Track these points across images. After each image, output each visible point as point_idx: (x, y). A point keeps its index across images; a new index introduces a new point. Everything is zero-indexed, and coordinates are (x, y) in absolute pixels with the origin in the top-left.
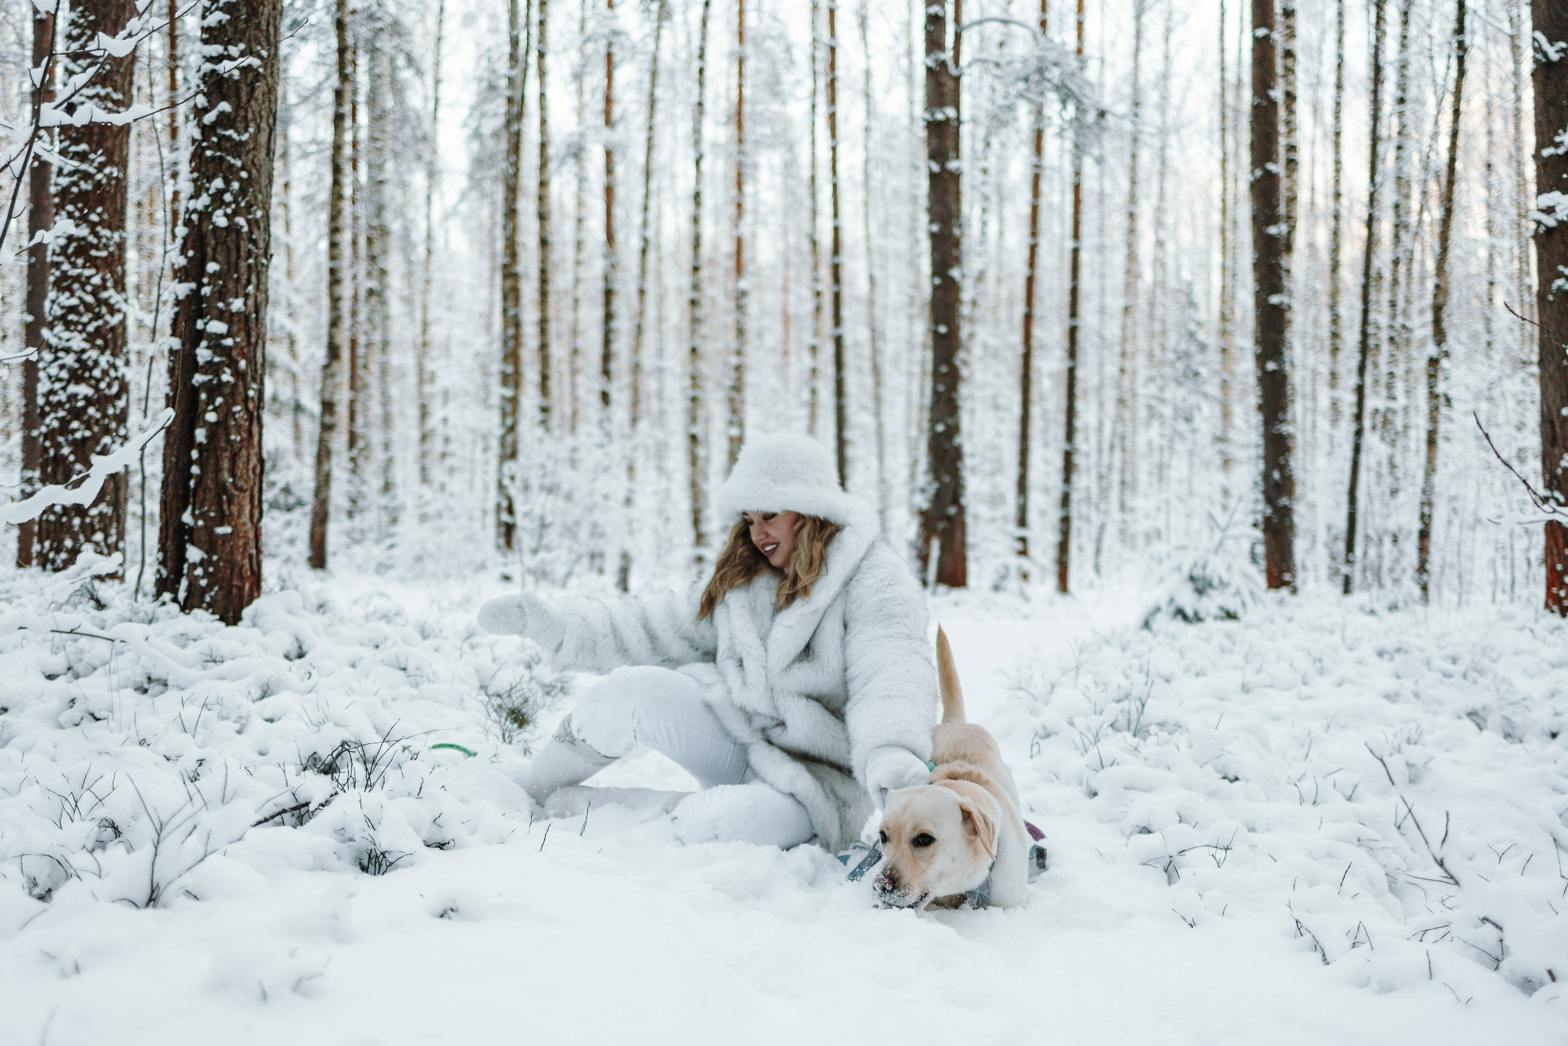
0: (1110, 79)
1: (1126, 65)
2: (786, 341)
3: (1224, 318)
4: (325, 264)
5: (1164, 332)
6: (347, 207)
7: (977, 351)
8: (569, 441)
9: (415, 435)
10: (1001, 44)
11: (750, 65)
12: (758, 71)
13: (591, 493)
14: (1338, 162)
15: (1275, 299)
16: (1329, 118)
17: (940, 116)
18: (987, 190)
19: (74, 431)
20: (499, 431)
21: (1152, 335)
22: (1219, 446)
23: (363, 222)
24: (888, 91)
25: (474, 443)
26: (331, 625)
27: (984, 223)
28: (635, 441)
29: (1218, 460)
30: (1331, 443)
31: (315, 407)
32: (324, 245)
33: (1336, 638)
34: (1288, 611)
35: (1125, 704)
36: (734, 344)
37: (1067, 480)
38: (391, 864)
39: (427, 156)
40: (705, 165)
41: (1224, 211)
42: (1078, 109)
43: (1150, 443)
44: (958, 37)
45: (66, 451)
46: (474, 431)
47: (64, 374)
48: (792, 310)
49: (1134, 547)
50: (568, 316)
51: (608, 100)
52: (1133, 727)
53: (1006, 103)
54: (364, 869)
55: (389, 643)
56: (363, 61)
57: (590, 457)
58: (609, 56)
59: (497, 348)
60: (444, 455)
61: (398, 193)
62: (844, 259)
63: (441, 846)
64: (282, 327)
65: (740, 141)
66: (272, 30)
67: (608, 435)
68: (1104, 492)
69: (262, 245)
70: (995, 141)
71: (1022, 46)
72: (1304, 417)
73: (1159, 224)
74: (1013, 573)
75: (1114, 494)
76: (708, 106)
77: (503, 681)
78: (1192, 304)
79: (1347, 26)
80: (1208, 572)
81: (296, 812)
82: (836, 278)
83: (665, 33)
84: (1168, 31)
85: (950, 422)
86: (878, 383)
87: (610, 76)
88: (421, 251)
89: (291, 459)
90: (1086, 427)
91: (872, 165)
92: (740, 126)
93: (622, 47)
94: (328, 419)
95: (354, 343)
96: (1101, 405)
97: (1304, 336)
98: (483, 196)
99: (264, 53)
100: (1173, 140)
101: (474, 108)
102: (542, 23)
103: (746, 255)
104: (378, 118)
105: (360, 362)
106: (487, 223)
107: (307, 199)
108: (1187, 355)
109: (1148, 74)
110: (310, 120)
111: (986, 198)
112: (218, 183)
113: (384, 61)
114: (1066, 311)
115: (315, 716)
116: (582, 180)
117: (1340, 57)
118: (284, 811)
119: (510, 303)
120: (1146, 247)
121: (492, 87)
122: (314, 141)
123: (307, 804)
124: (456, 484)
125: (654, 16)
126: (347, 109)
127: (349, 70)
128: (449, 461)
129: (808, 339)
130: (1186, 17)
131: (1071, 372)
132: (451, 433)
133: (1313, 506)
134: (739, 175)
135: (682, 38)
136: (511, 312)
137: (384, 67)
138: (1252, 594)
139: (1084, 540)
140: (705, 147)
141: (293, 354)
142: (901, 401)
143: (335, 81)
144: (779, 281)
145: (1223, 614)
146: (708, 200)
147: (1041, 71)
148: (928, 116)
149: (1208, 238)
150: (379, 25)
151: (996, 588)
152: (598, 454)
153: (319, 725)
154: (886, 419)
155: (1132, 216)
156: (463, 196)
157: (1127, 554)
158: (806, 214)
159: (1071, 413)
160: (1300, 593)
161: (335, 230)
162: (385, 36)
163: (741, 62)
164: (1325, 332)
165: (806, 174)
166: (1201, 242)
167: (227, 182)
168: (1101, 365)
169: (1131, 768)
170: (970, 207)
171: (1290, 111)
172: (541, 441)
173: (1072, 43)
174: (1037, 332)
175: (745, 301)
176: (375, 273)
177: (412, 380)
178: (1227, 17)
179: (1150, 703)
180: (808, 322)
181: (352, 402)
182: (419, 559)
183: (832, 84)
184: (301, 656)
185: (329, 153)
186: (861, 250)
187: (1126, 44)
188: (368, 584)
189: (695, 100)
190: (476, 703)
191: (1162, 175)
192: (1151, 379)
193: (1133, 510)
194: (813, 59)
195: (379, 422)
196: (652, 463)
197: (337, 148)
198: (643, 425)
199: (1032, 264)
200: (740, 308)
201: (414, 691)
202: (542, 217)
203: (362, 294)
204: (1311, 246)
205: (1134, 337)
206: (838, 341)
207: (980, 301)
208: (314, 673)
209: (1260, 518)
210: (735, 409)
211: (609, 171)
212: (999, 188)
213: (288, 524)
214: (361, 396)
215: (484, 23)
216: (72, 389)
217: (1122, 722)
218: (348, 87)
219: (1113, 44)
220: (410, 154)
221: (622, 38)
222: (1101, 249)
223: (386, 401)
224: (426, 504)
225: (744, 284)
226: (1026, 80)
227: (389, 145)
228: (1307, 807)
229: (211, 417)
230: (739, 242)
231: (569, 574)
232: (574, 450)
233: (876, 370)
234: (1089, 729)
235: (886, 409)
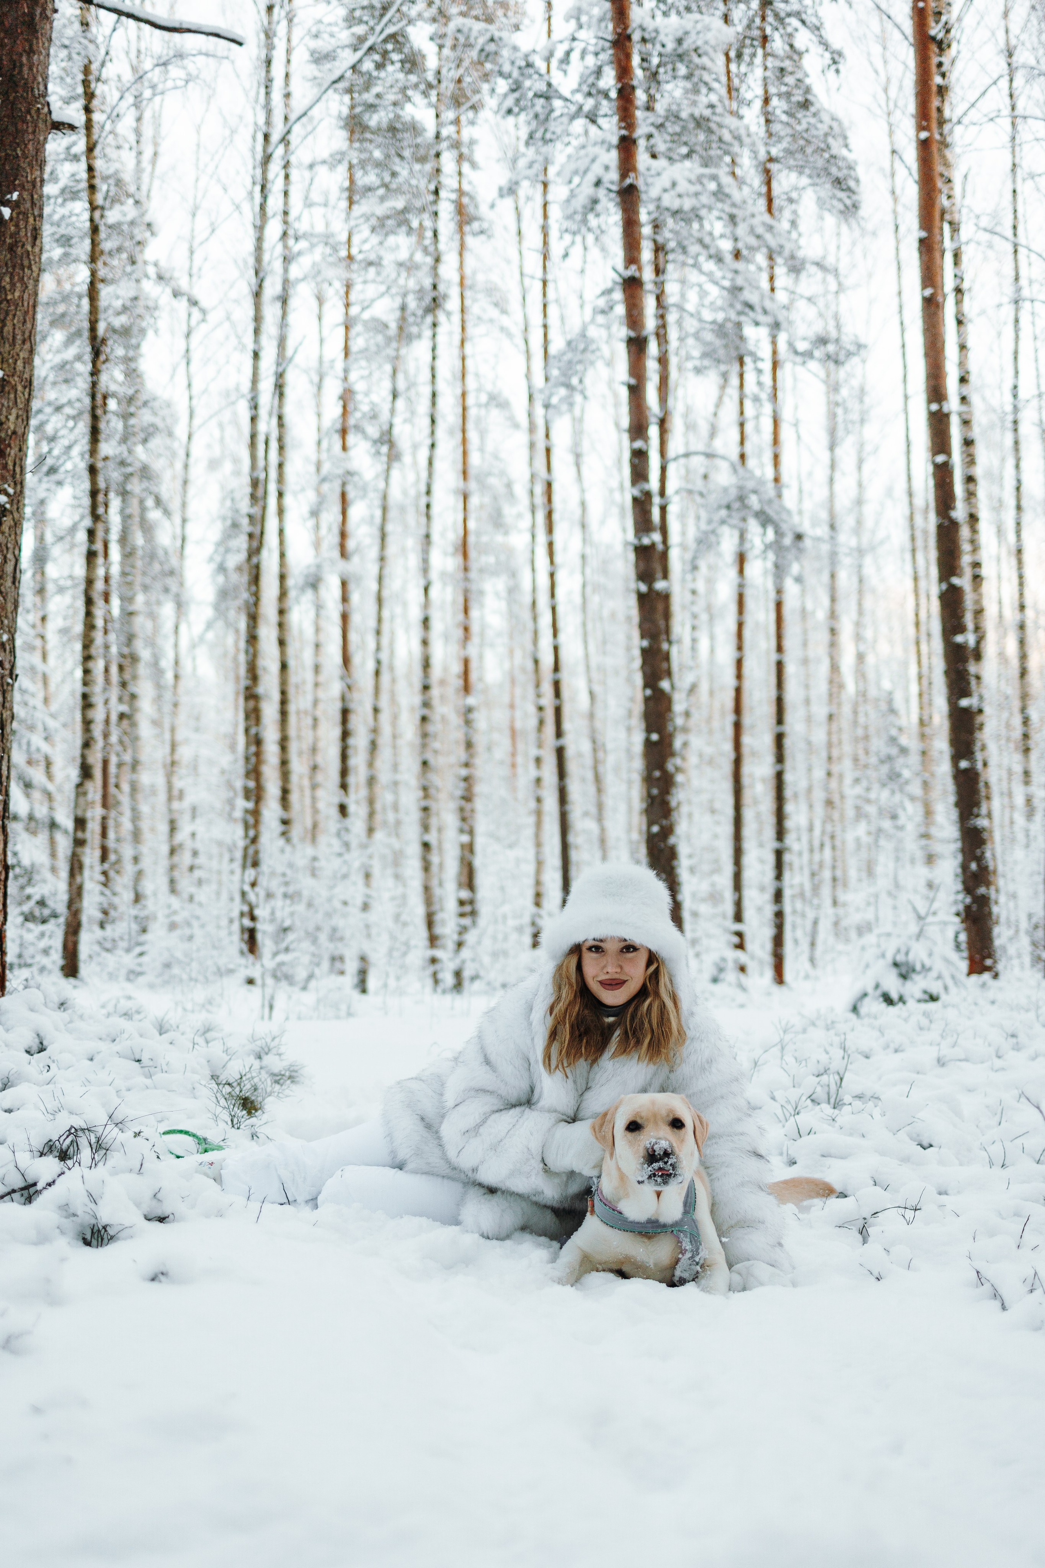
0: (807, 505)
1: (822, 493)
2: (513, 754)
3: (922, 723)
4: (79, 688)
5: (866, 738)
6: (98, 637)
7: (693, 760)
8: (310, 851)
9: (165, 849)
10: (705, 477)
11: (474, 501)
12: (482, 506)
13: (330, 900)
14: (1021, 577)
15: (964, 703)
16: (1011, 537)
17: (646, 541)
18: (695, 609)
20: (241, 844)
21: (856, 740)
22: (924, 842)
23: (114, 650)
24: (603, 522)
25: (221, 856)
26: (71, 1022)
27: (694, 640)
28: (369, 851)
29: (920, 855)
30: (1027, 836)
31: (68, 823)
32: (79, 673)
33: (1032, 1015)
34: (991, 994)
35: (825, 1078)
36: (462, 755)
37: (779, 876)
38: (112, 1238)
39: (174, 588)
40: (434, 592)
41: (917, 624)
42: (776, 532)
43: (858, 840)
44: (663, 469)
46: (220, 844)
48: (518, 725)
49: (848, 941)
50: (308, 735)
51: (343, 535)
52: (832, 1100)
53: (710, 528)
54: (87, 1243)
55: (125, 1036)
56: (115, 503)
57: (330, 865)
58: (343, 495)
59: (240, 767)
60: (191, 868)
61: (149, 625)
62: (565, 676)
63: (162, 1220)
64: (38, 750)
65: (466, 569)
66: (18, 470)
67: (347, 845)
68: (816, 889)
69: (7, 666)
70: (703, 565)
71: (724, 477)
72: (1003, 815)
73: (858, 637)
74: (730, 965)
75: (826, 891)
76: (435, 537)
77: (232, 1072)
78: (892, 711)
79: (1023, 453)
80: (911, 957)
81: (25, 1192)
82: (557, 694)
83: (395, 473)
84: (860, 462)
85: (664, 822)
86: (599, 790)
87: (344, 513)
88: (169, 676)
89: (48, 875)
90: (798, 829)
91: (589, 589)
92: (465, 555)
93: (355, 486)
94: (80, 835)
95: (105, 763)
96: (811, 806)
97: (998, 737)
98: (228, 624)
99: (11, 491)
100: (868, 561)
101: (218, 544)
102: (281, 466)
103: (474, 676)
104: (128, 555)
105: (112, 781)
106: (231, 650)
107: (64, 631)
108: (889, 758)
109: (844, 500)
110: (67, 558)
111: (695, 616)
113: (135, 502)
114: (773, 721)
115: (51, 1105)
116: (319, 607)
117: (1019, 481)
118: (14, 1191)
119: (252, 722)
120: (847, 661)
121: (235, 525)
122: (71, 577)
123: (35, 1184)
124: (203, 895)
125: (384, 459)
126: (99, 546)
127: (101, 510)
128: (197, 873)
129: (534, 752)
130: (876, 450)
131: (779, 777)
132: (198, 845)
133: (1014, 896)
134: (466, 601)
135: (411, 477)
136: (253, 731)
137: (134, 508)
138: (953, 977)
139: (799, 933)
140: (434, 575)
141: (49, 775)
142: (623, 808)
143: (88, 522)
144: (506, 699)
145: (927, 997)
146: (437, 626)
147: (741, 498)
148: (636, 542)
149: (906, 651)
150: (129, 470)
151: (715, 980)
152: (336, 863)
153: (54, 1113)
154: (608, 824)
155: (833, 631)
156: (209, 625)
157: (840, 947)
158: (528, 637)
159: (780, 816)
160: (1002, 977)
161: (87, 658)
162: (135, 480)
163: (465, 497)
164: (1017, 733)
165: (528, 600)
166: (899, 652)
168: (810, 769)
169: (827, 1136)
170: (680, 625)
171: (974, 531)
172: (282, 851)
173: (770, 473)
174: (747, 740)
175: (471, 716)
176: (126, 698)
177: (162, 797)
178: (912, 448)
179: (847, 1077)
180: (532, 736)
181: (104, 819)
182: (167, 966)
183: (549, 515)
184: (42, 1050)
185: (82, 587)
186: (581, 668)
187: (821, 474)
188: (116, 991)
189: (423, 531)
190: (207, 1092)
191: (860, 592)
192: (857, 781)
193: (844, 905)
194: (532, 493)
195: (129, 838)
196: (390, 871)
197: (90, 582)
198: (379, 835)
199: (739, 676)
200: (468, 722)
201: (148, 1082)
202: (282, 643)
203: (114, 718)
204: (1002, 655)
205: (840, 743)
206: (560, 752)
207: (693, 711)
208: (52, 1066)
209: (961, 907)
210: (466, 818)
211: (345, 599)
212: (709, 608)
213: (42, 935)
214: (113, 814)
215: (228, 467)
217: (821, 1093)
218: (100, 528)
219: (810, 474)
220: (158, 585)
221: (356, 478)
222: (805, 661)
223: (136, 817)
224: (175, 913)
225: (471, 701)
226: (728, 507)
227: (139, 580)
228: (997, 1170)
230: (466, 662)
231: (311, 977)
232: (315, 859)
233: (598, 779)
234: (788, 1102)
235: (608, 813)
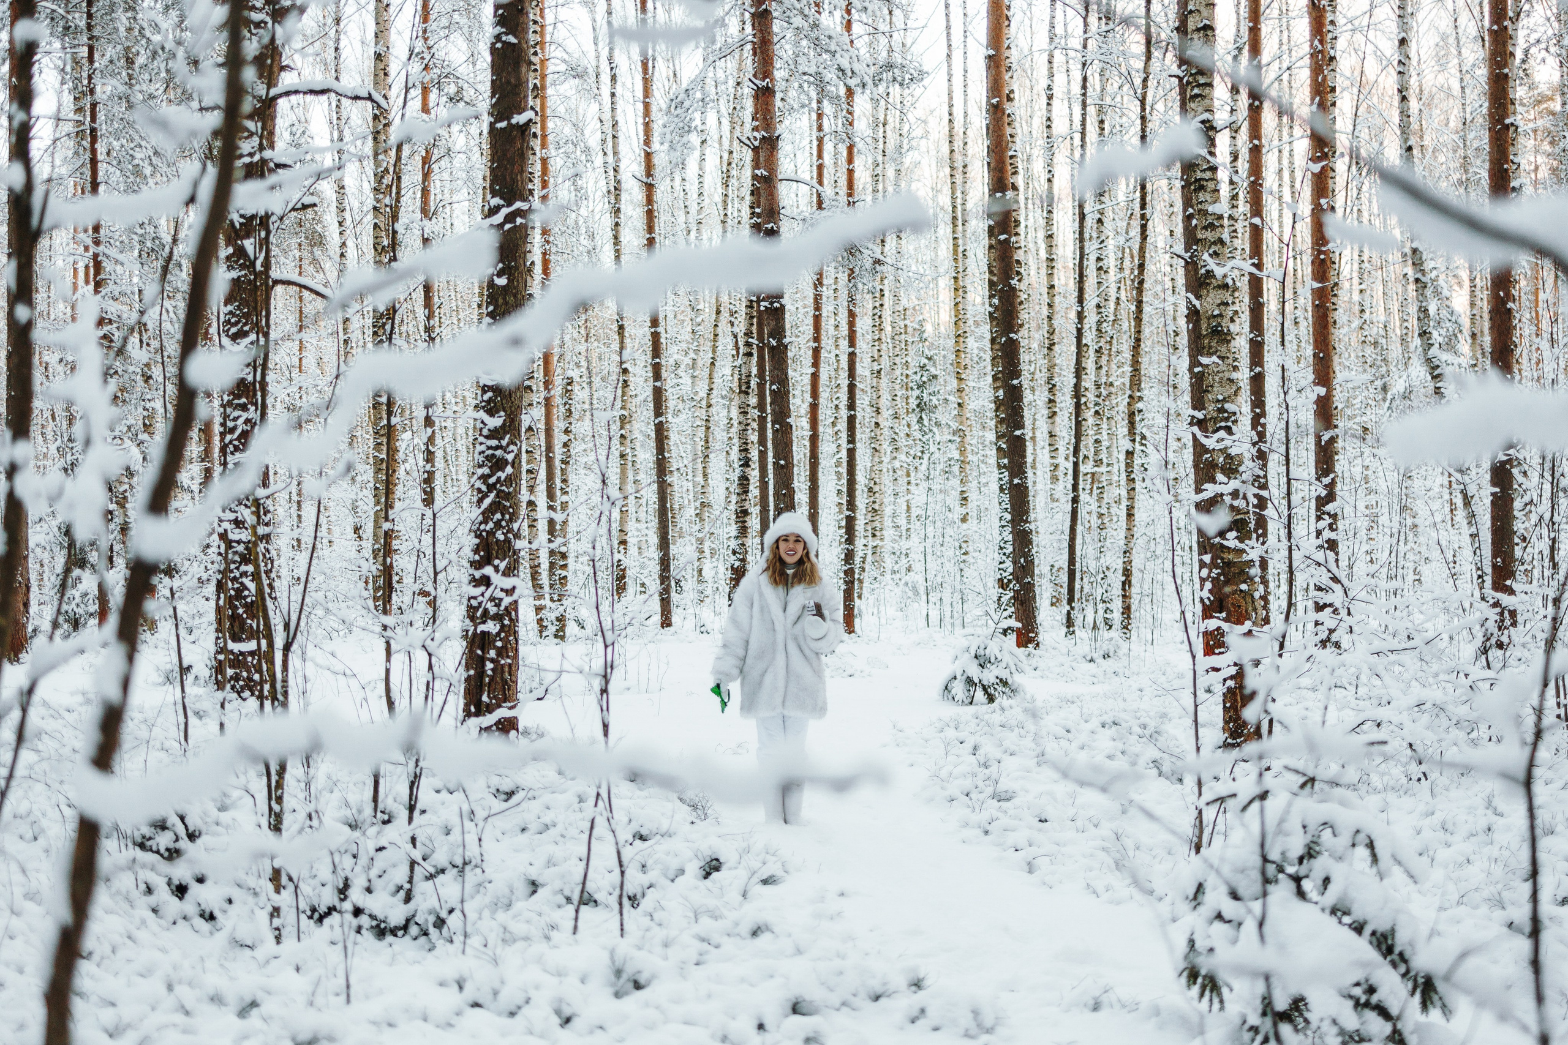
19: (246, 597)
45: (241, 611)
47: (237, 558)
80: (987, 650)
112: (498, 516)
160: (1041, 647)
167: (503, 515)
216: (243, 568)
229: (499, 644)
